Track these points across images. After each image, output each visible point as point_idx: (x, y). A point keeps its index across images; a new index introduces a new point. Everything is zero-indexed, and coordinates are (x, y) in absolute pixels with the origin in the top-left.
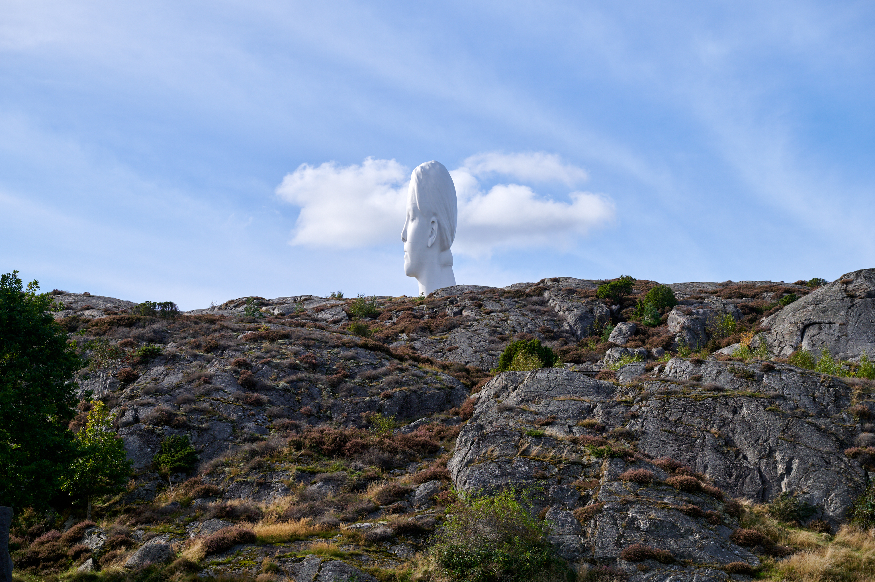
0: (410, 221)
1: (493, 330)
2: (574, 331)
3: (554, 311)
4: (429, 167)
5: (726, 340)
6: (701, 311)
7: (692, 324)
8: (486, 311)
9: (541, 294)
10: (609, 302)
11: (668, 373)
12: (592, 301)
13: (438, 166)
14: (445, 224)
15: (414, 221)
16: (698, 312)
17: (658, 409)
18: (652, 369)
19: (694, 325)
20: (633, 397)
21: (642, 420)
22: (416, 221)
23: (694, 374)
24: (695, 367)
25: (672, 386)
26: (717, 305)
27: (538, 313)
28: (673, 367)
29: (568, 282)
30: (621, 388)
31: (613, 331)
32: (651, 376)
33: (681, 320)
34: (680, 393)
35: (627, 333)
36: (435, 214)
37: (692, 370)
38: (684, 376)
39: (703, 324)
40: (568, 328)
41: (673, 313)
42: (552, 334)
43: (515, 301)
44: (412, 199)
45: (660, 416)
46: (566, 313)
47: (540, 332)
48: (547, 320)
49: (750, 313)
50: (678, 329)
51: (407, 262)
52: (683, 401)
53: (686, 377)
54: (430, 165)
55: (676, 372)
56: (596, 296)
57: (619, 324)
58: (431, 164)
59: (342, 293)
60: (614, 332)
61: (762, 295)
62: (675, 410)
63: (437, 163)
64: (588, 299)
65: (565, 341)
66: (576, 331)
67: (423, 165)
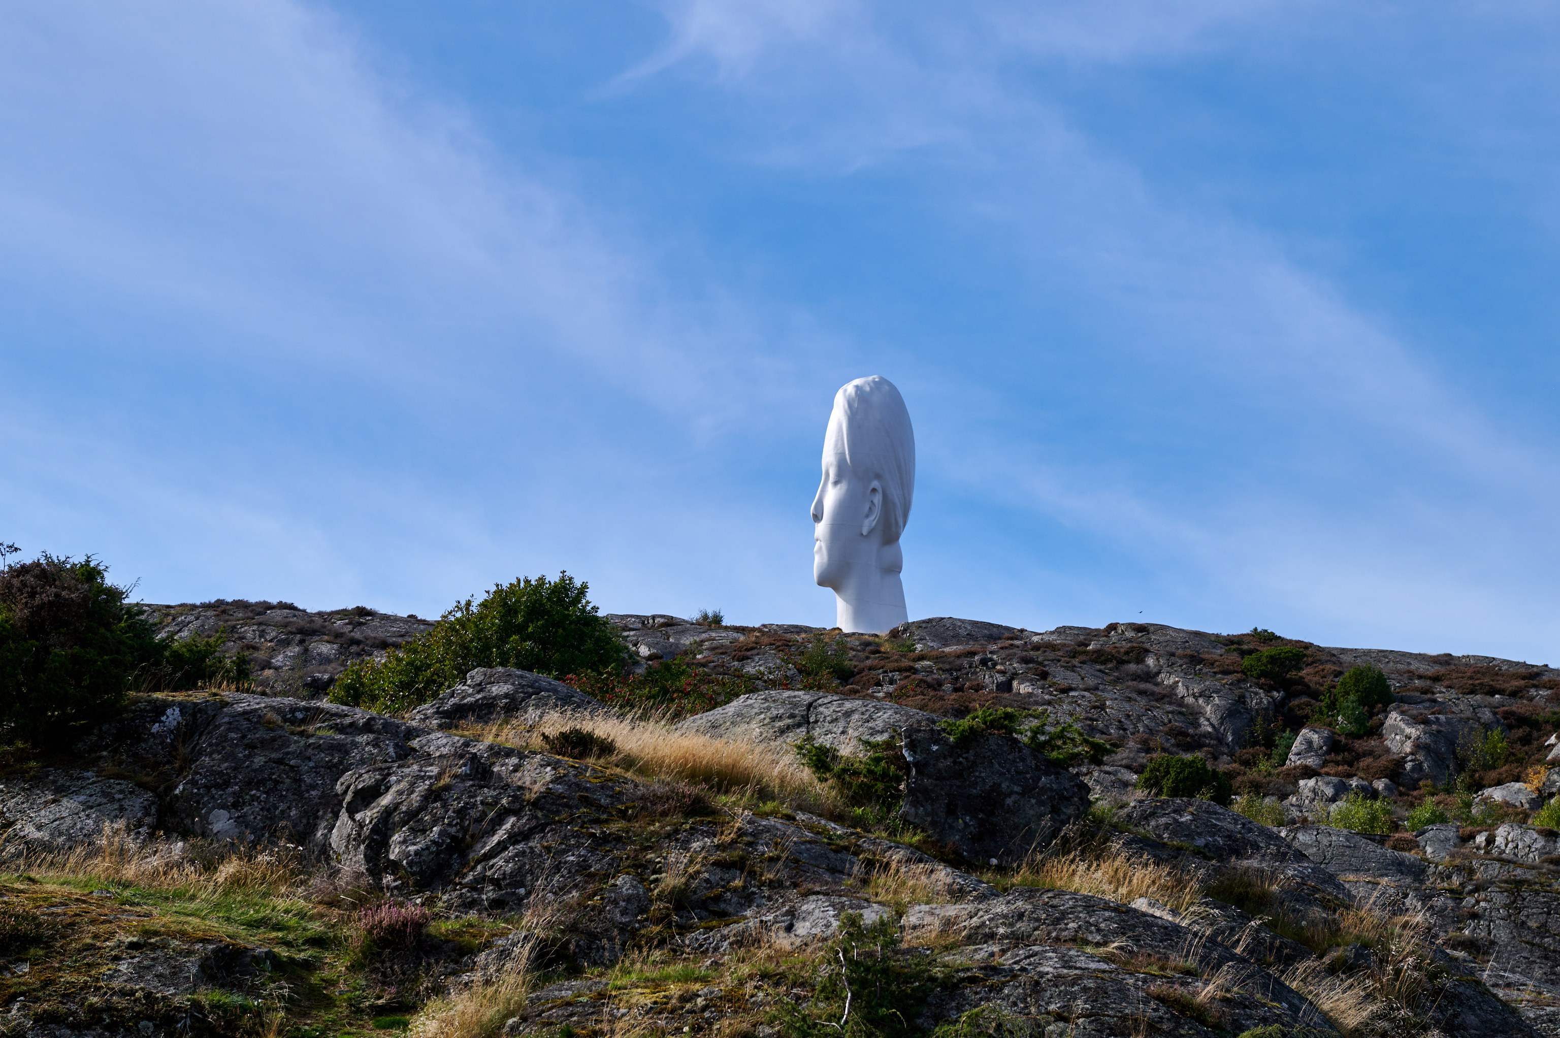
0: (830, 486)
1: (1089, 725)
2: (1220, 735)
3: (1176, 695)
4: (871, 387)
5: (1493, 775)
6: (1442, 717)
7: (1432, 741)
8: (1061, 687)
9: (1140, 660)
10: (1265, 685)
11: (1503, 847)
12: (1239, 681)
13: (886, 388)
14: (895, 494)
15: (839, 486)
16: (1437, 719)
17: (1506, 906)
18: (1472, 837)
19: (1435, 742)
20: (1460, 884)
21: (1487, 923)
22: (843, 487)
23: (1546, 853)
24: (1547, 841)
25: (1519, 871)
26: (1462, 707)
27: (1151, 698)
28: (1510, 839)
29: (1166, 635)
30: (1436, 867)
31: (1296, 743)
32: (1475, 850)
33: (1413, 731)
34: (1536, 883)
35: (1321, 748)
36: (878, 477)
37: (1544, 847)
38: (1531, 855)
39: (1451, 743)
40: (1210, 729)
41: (1394, 718)
42: (1188, 739)
43: (1100, 671)
44: (836, 445)
45: (1513, 918)
46: (1201, 701)
47: (1167, 734)
48: (1172, 712)
49: (1519, 727)
50: (1408, 748)
51: (819, 559)
52: (1544, 897)
53: (1534, 857)
54: (872, 384)
55: (1517, 847)
56: (1243, 672)
57: (1304, 731)
58: (874, 381)
59: (722, 614)
60: (1298, 744)
61: (1528, 692)
62: (1534, 910)
63: (883, 381)
64: (1230, 677)
65: (1212, 754)
66: (1224, 735)
67: (857, 382)
